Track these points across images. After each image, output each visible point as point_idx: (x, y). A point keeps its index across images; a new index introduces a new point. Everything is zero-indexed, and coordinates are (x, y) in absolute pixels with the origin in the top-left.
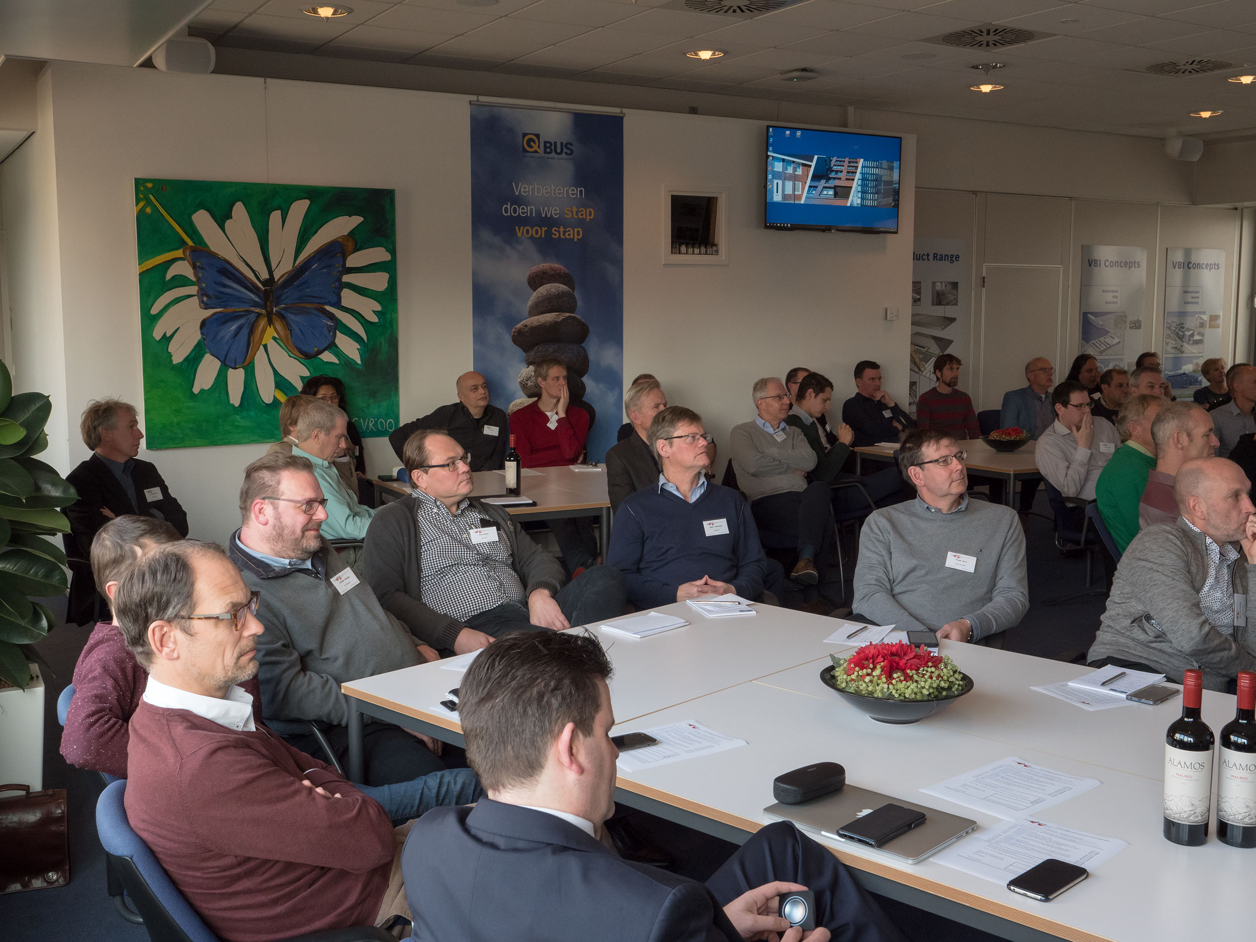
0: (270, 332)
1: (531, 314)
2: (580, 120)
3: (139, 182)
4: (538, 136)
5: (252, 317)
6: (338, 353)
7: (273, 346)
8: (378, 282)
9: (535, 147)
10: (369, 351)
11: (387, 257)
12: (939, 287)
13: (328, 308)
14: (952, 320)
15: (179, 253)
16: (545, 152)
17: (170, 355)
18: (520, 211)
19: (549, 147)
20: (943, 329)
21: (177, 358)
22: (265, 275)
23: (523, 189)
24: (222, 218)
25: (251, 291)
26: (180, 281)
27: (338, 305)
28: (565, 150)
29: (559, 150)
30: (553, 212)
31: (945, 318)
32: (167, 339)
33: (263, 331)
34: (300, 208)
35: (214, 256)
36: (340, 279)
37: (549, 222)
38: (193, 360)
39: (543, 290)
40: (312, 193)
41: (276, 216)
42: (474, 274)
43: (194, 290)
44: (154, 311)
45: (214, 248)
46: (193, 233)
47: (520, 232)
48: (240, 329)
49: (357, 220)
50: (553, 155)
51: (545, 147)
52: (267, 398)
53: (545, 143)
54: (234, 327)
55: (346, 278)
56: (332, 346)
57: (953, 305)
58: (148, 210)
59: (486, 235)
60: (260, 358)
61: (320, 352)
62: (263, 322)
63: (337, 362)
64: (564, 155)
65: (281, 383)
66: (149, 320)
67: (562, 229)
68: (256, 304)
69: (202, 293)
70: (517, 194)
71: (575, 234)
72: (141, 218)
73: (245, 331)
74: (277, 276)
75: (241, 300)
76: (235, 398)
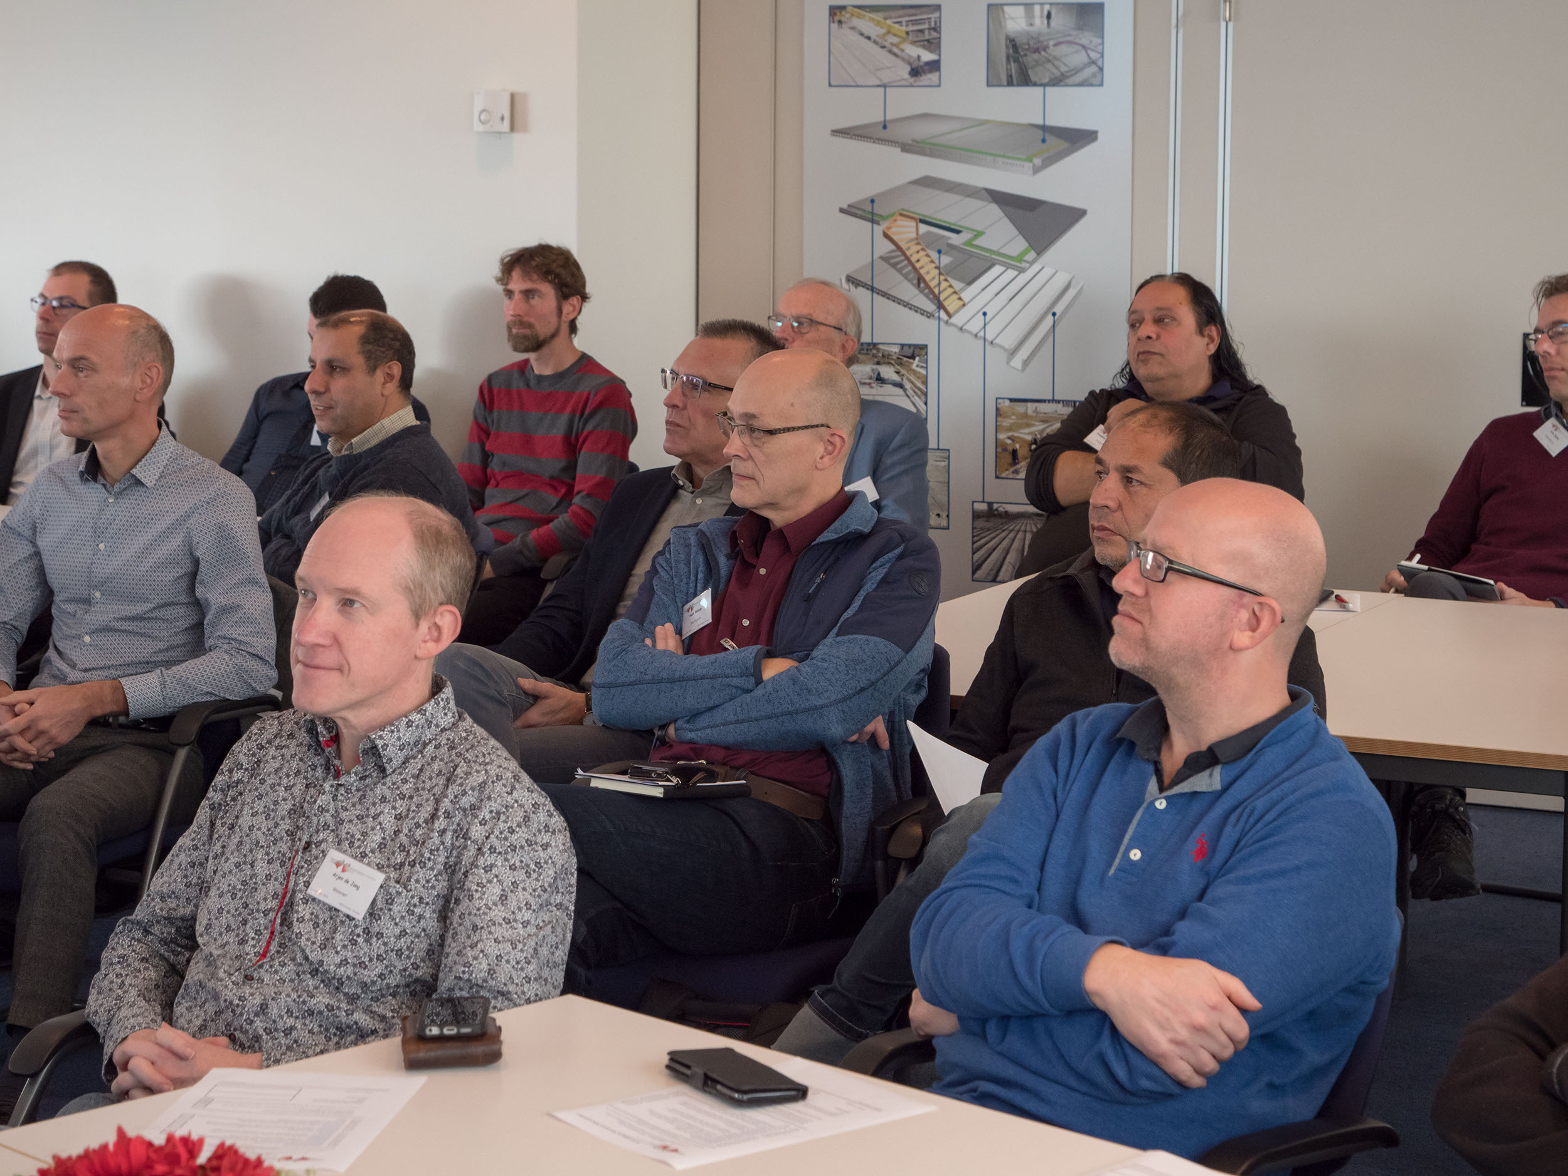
12: (1016, 22)
14: (1079, 138)
20: (1036, 170)
31: (1044, 128)
57: (1081, 84)
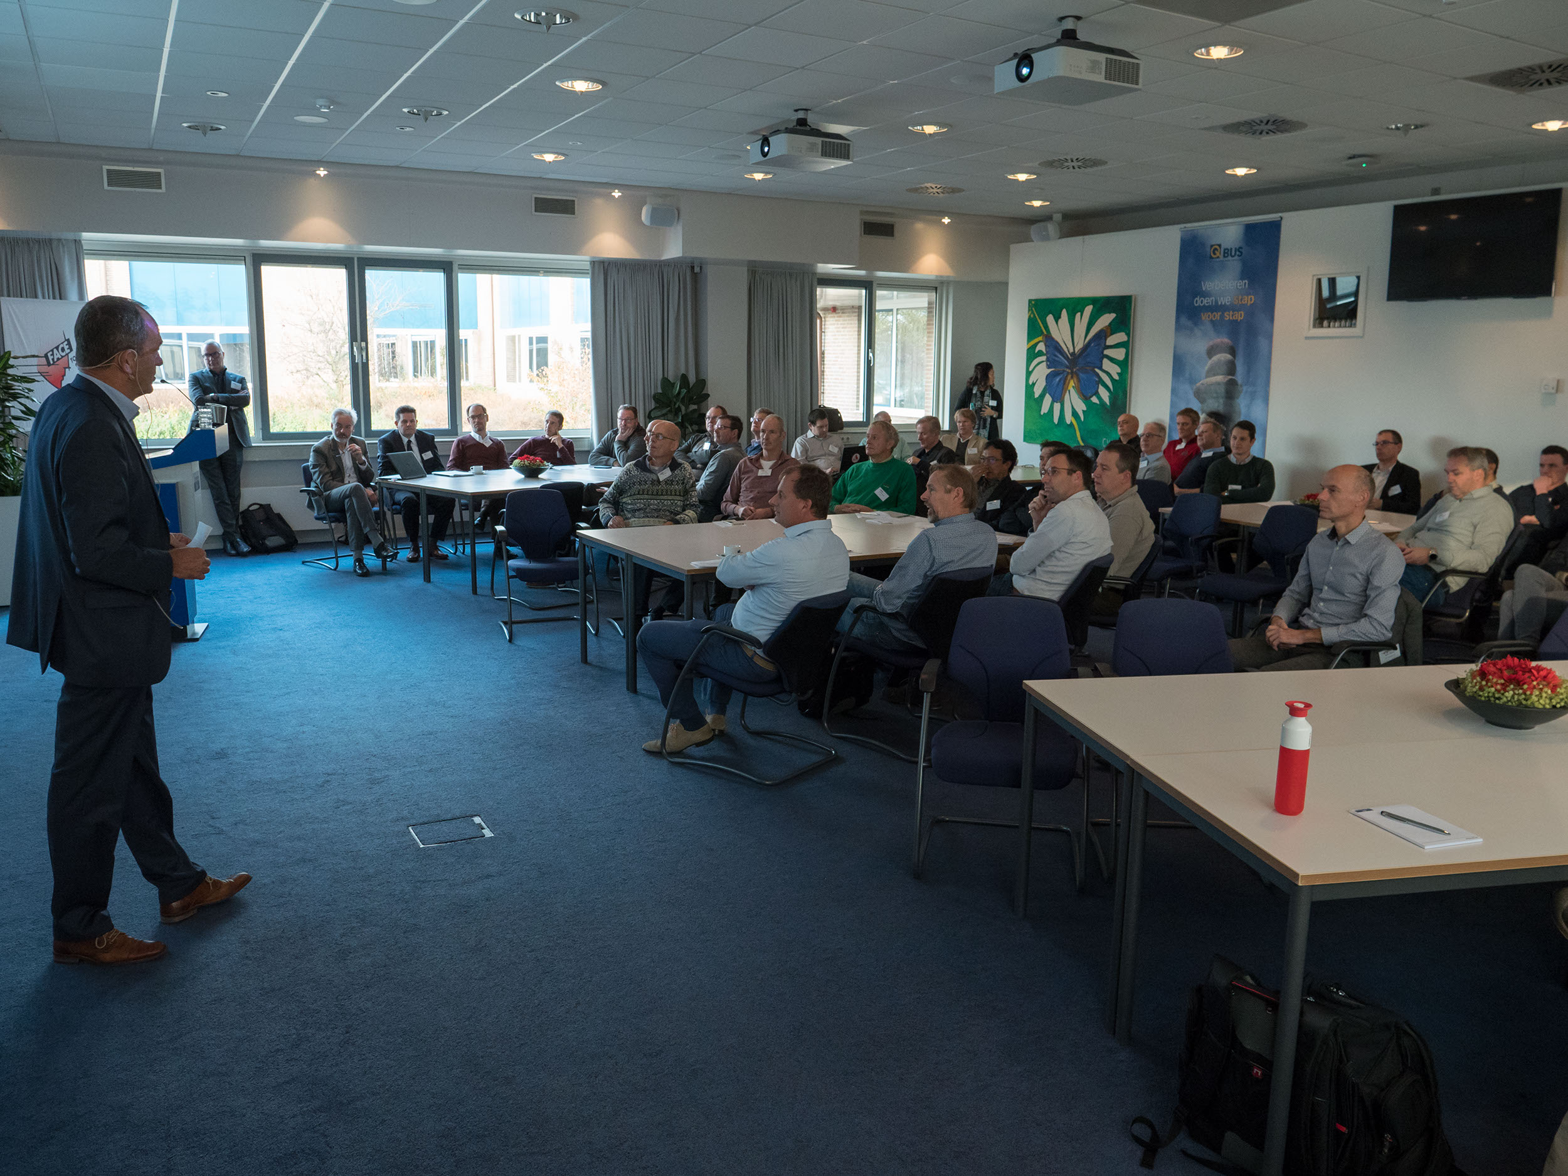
0: (1072, 383)
1: (1207, 377)
2: (1250, 228)
3: (1030, 301)
4: (1220, 246)
5: (1065, 374)
6: (1099, 398)
7: (1073, 391)
8: (1119, 354)
9: (1218, 254)
10: (1114, 398)
11: (1125, 338)
13: (1097, 370)
15: (1040, 338)
16: (1224, 256)
17: (1034, 393)
18: (1205, 302)
19: (1227, 252)
21: (1037, 395)
22: (1071, 350)
23: (1207, 286)
24: (1057, 318)
25: (1065, 358)
26: (1040, 353)
27: (1101, 368)
28: (1238, 253)
29: (1233, 254)
30: (1226, 300)
32: (1034, 384)
33: (1069, 383)
34: (1089, 309)
35: (1053, 339)
36: (1102, 353)
37: (1223, 308)
38: (1042, 396)
39: (1215, 358)
40: (1094, 301)
41: (1079, 314)
42: (1175, 347)
43: (1044, 358)
44: (1030, 370)
45: (1054, 336)
46: (1046, 327)
47: (1205, 317)
48: (1060, 381)
49: (1113, 315)
50: (1230, 258)
51: (1224, 253)
52: (1068, 422)
53: (1225, 249)
54: (1058, 380)
55: (1106, 352)
56: (1096, 393)
58: (1032, 316)
59: (1184, 320)
60: (1067, 396)
61: (1091, 397)
62: (1070, 376)
63: (1098, 403)
64: (1236, 257)
65: (1075, 414)
66: (1029, 374)
67: (1231, 313)
68: (1067, 367)
69: (1048, 360)
70: (1204, 289)
71: (1240, 316)
72: (1030, 319)
73: (1062, 382)
74: (1076, 351)
75: (1061, 364)
76: (1056, 421)
